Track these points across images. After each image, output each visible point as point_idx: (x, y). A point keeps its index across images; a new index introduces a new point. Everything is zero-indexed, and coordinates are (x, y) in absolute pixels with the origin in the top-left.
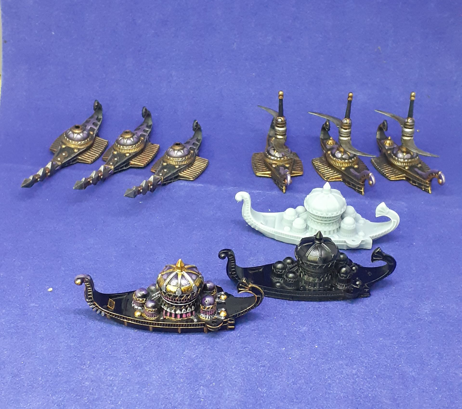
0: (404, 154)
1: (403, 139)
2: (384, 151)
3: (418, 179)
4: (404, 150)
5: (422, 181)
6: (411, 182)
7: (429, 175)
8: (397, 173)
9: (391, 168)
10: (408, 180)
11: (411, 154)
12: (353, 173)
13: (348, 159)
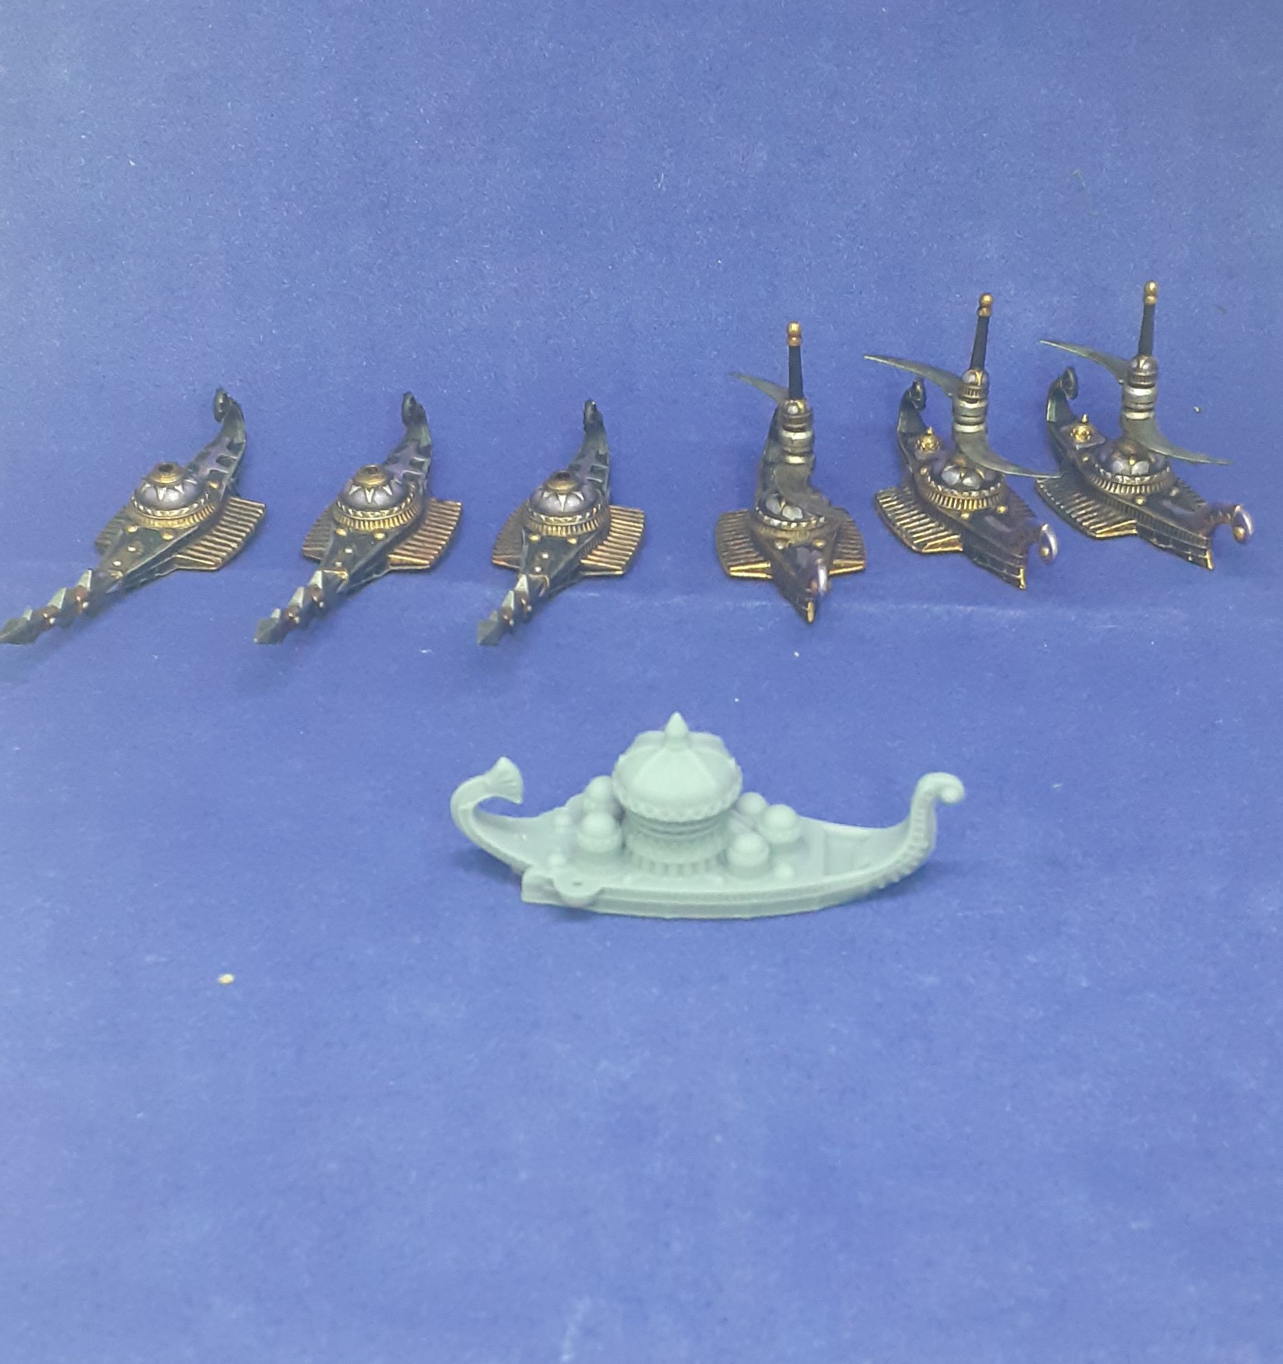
0: (1132, 462)
1: (1128, 419)
2: (1071, 455)
3: (1174, 531)
4: (1130, 449)
5: (1186, 536)
6: (1154, 540)
7: (1207, 518)
8: (1114, 517)
9: (1093, 505)
10: (1144, 534)
11: (1149, 461)
12: (993, 528)
13: (978, 488)
